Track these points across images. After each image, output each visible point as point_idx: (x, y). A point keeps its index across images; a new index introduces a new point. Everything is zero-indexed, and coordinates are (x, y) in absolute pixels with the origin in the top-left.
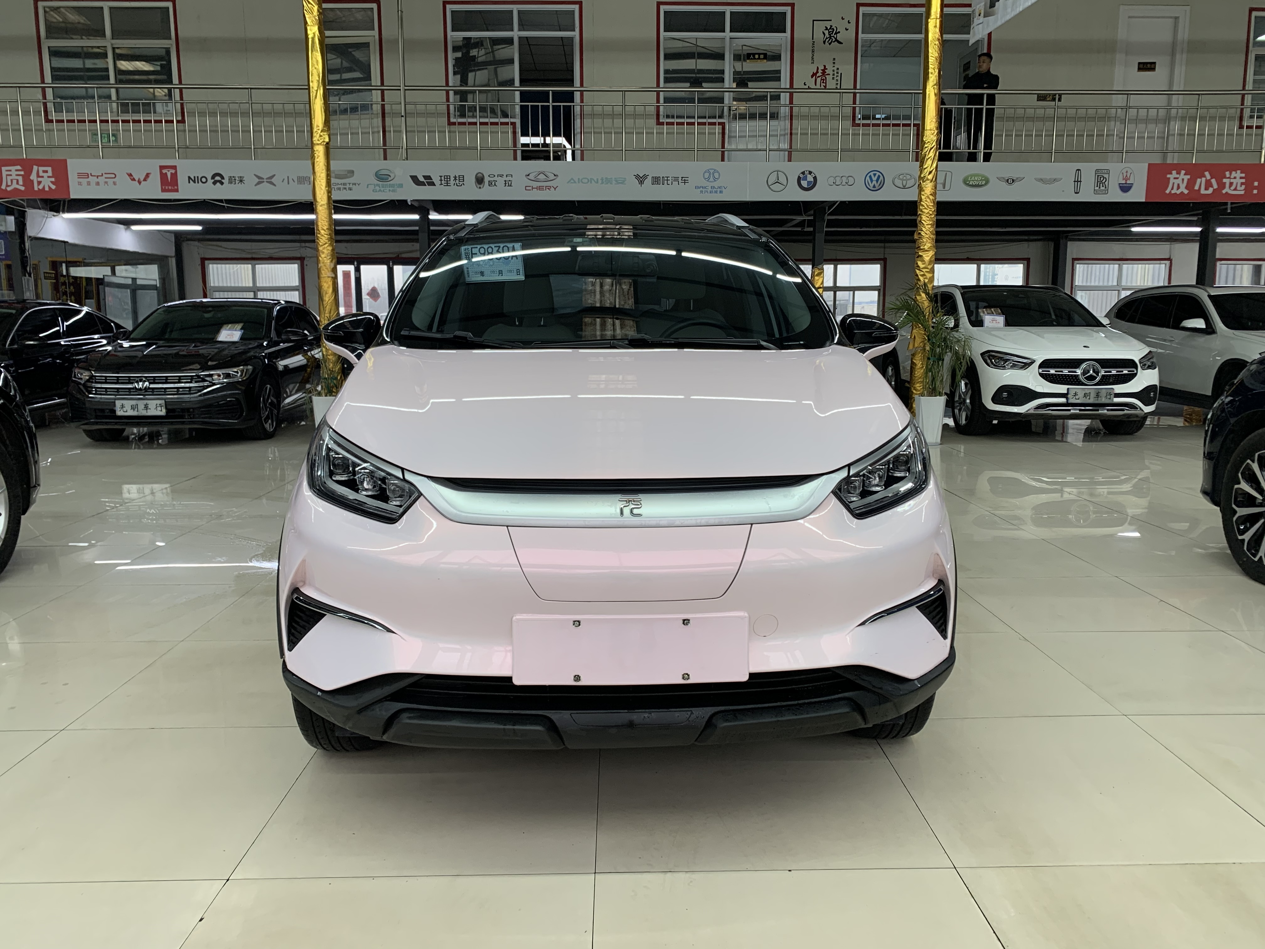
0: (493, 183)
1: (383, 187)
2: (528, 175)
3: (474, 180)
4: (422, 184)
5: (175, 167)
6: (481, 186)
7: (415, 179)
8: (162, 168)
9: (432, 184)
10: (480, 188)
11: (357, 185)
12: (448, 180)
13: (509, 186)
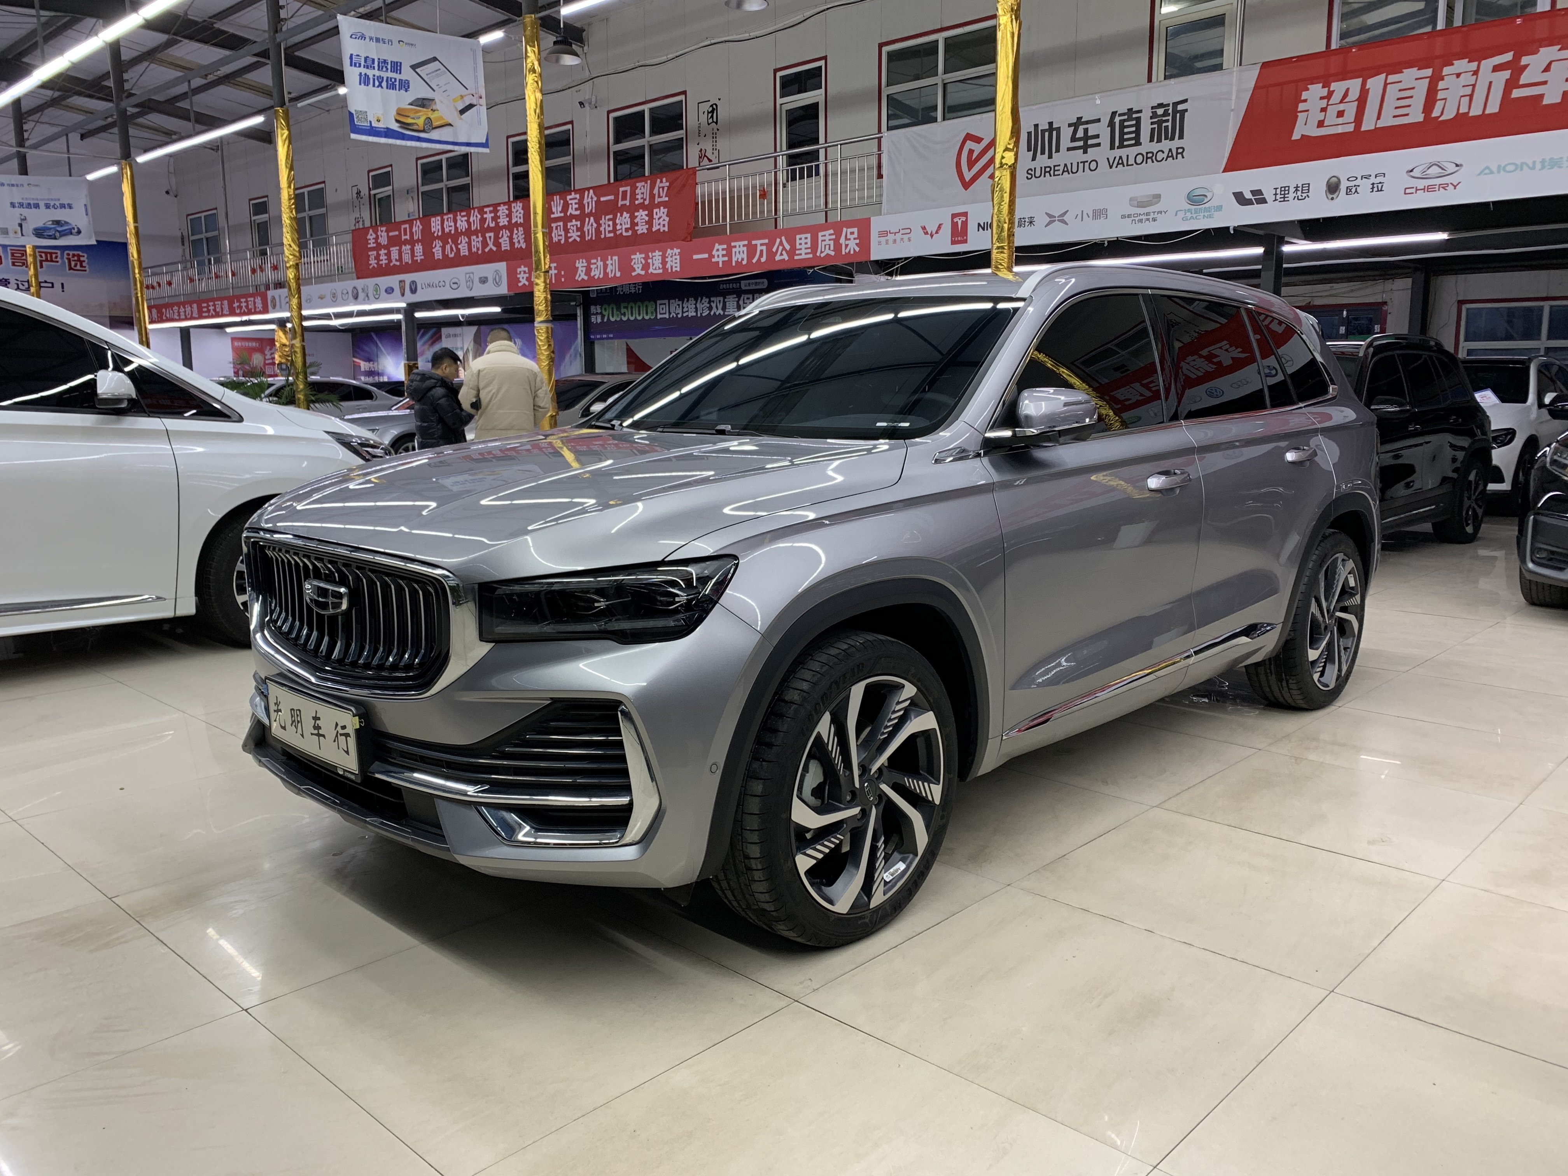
0: (1353, 190)
1: (1196, 213)
2: (1411, 171)
3: (1325, 188)
4: (1249, 202)
5: (965, 214)
6: (1334, 196)
7: (1240, 198)
8: (954, 216)
9: (1263, 201)
10: (1332, 199)
12: (1287, 192)
13: (1378, 191)
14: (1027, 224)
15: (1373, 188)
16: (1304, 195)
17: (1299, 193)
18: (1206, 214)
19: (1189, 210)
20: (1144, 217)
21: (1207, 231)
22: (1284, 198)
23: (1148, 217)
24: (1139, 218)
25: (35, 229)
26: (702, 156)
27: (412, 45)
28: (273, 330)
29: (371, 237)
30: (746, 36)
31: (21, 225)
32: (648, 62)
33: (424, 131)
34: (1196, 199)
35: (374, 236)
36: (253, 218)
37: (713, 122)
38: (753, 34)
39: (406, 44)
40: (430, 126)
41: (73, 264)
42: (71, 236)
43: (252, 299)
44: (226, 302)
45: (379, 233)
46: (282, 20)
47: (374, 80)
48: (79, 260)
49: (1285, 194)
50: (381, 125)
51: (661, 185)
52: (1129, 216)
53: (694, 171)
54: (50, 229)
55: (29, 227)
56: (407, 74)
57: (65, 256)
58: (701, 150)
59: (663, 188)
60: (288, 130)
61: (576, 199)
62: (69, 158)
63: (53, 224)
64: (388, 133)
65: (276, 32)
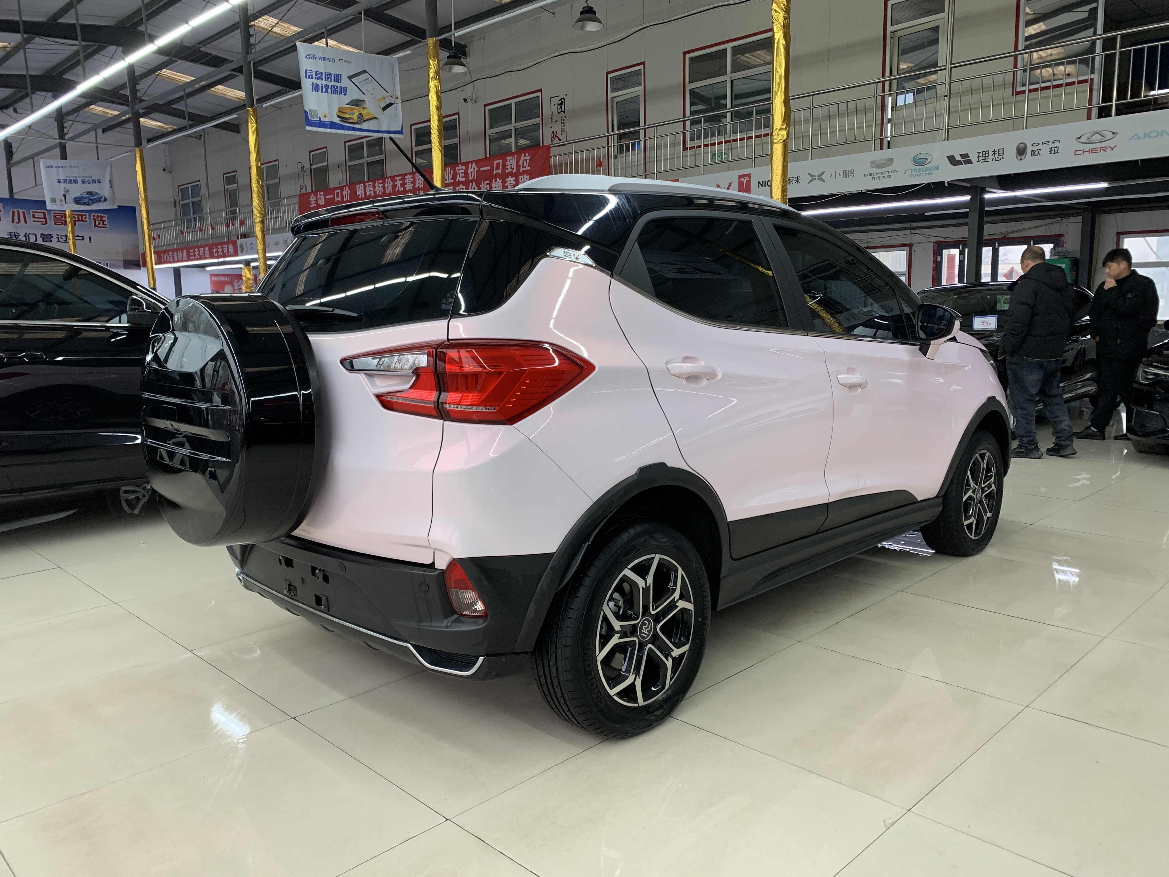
0: (1037, 153)
1: (919, 172)
2: (1080, 138)
3: (1015, 151)
4: (959, 163)
5: (749, 175)
6: (1022, 157)
7: (952, 160)
8: (740, 177)
9: (970, 162)
10: (1021, 159)
11: (895, 172)
12: (987, 155)
13: (1055, 153)
14: (794, 182)
15: (1051, 151)
16: (1000, 157)
17: (996, 156)
18: (927, 172)
19: (915, 170)
20: (881, 175)
21: (928, 184)
22: (985, 159)
23: (884, 175)
24: (877, 176)
25: (75, 198)
26: (554, 136)
27: (349, 62)
28: (241, 268)
29: (313, 200)
30: (586, 48)
31: (64, 196)
32: (514, 69)
33: (357, 123)
34: (919, 162)
35: (315, 198)
36: (226, 187)
37: (562, 111)
38: (591, 47)
39: (345, 61)
40: (361, 119)
41: (97, 222)
42: (100, 203)
43: (226, 246)
44: (207, 249)
45: (319, 197)
46: (252, 45)
47: (322, 87)
48: (101, 220)
49: (985, 157)
50: (327, 119)
51: (525, 158)
52: (870, 175)
53: (548, 148)
54: (85, 198)
55: (71, 197)
56: (345, 82)
57: (92, 217)
58: (553, 132)
59: (526, 160)
60: (257, 123)
61: (462, 169)
62: (97, 147)
63: (87, 194)
64: (332, 125)
65: (247, 53)
